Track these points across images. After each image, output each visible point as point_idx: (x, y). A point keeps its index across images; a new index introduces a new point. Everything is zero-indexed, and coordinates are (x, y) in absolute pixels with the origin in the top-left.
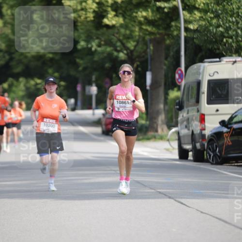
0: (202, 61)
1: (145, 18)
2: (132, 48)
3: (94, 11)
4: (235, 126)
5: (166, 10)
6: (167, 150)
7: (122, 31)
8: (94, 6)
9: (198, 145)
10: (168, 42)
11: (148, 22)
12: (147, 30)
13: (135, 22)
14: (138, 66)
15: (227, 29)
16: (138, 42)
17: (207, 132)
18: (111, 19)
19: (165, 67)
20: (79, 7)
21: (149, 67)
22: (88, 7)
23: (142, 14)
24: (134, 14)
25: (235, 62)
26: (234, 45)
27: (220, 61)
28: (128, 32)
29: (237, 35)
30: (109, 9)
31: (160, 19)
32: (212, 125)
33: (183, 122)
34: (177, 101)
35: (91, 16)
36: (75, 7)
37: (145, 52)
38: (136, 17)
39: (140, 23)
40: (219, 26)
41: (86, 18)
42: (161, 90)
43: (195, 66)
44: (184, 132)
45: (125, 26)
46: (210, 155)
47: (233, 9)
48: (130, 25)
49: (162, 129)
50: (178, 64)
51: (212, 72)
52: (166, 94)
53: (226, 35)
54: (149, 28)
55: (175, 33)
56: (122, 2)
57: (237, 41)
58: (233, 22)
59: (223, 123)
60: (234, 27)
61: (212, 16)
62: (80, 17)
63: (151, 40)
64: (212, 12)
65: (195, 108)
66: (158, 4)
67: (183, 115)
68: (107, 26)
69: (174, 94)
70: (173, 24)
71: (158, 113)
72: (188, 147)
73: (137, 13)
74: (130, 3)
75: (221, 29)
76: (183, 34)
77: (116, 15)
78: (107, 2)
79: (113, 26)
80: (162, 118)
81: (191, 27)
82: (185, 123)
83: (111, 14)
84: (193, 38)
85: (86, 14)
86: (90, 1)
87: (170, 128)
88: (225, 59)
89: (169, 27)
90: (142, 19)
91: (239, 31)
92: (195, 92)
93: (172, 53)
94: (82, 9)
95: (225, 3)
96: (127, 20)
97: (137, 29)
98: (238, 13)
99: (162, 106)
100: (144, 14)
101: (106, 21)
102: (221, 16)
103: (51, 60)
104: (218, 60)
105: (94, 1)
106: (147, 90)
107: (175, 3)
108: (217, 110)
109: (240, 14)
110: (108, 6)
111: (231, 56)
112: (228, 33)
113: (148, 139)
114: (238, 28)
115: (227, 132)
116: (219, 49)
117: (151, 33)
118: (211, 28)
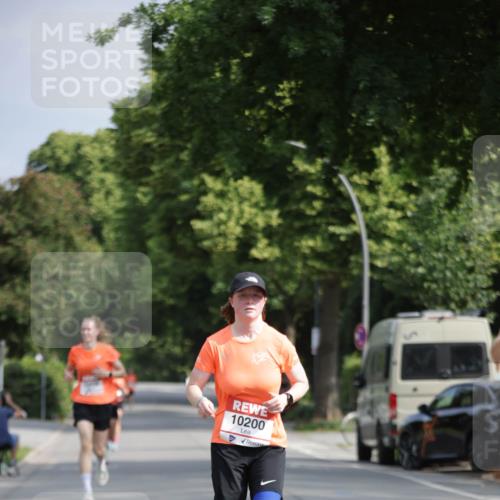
0: (393, 315)
1: (312, 249)
2: (291, 292)
3: (238, 239)
4: (441, 413)
5: (343, 239)
6: (340, 446)
7: (278, 267)
8: (238, 230)
9: (386, 441)
10: (344, 284)
11: (317, 255)
12: (313, 267)
13: (296, 254)
14: (300, 320)
15: (431, 270)
16: (300, 283)
17: (400, 422)
18: (262, 250)
19: (339, 321)
20: (215, 232)
21: (316, 322)
22: (228, 231)
23: (307, 243)
24: (296, 244)
25: (441, 319)
26: (440, 293)
27: (420, 317)
28: (286, 269)
29: (445, 279)
30: (260, 235)
31: (333, 251)
32: (407, 411)
33: (364, 405)
34: (357, 375)
35: (232, 245)
36: (209, 232)
37: (311, 298)
38: (298, 247)
39: (305, 257)
40: (418, 265)
41: (225, 248)
42: (334, 356)
43: (384, 324)
44: (366, 420)
45: (282, 261)
46: (403, 456)
47: (440, 240)
48: (289, 259)
49: (333, 415)
50: (359, 319)
51: (408, 333)
52: (341, 362)
53: (429, 278)
54: (317, 265)
55: (355, 272)
56: (280, 225)
57: (446, 288)
58: (439, 260)
59: (423, 409)
60: (440, 266)
61: (410, 249)
62: (216, 245)
63: (320, 283)
64: (410, 244)
65: (383, 386)
66: (332, 229)
67: (365, 395)
68: (256, 261)
69: (352, 362)
70: (353, 258)
71: (328, 390)
72: (371, 442)
73: (300, 241)
74: (290, 227)
75: (421, 270)
76: (367, 274)
77: (270, 245)
78: (257, 224)
79: (265, 261)
80: (333, 398)
81: (379, 263)
82: (368, 408)
83: (263, 242)
84: (382, 282)
85: (225, 242)
86: (232, 224)
87: (345, 412)
88: (428, 314)
89: (345, 263)
90: (307, 251)
91: (448, 274)
92: (383, 360)
93: (350, 302)
94: (220, 235)
95: (427, 232)
96: (286, 253)
97: (299, 265)
98: (446, 246)
99: (333, 380)
100: (311, 243)
101: (255, 253)
102: (423, 250)
103: (173, 308)
104: (416, 314)
105: (237, 223)
106: (312, 356)
107: (355, 228)
108: (415, 390)
109: (450, 248)
110: (257, 231)
111: (434, 309)
112: (432, 276)
113: (313, 428)
114: (447, 268)
115: (429, 423)
116: (418, 298)
117: (320, 272)
118: (407, 268)
